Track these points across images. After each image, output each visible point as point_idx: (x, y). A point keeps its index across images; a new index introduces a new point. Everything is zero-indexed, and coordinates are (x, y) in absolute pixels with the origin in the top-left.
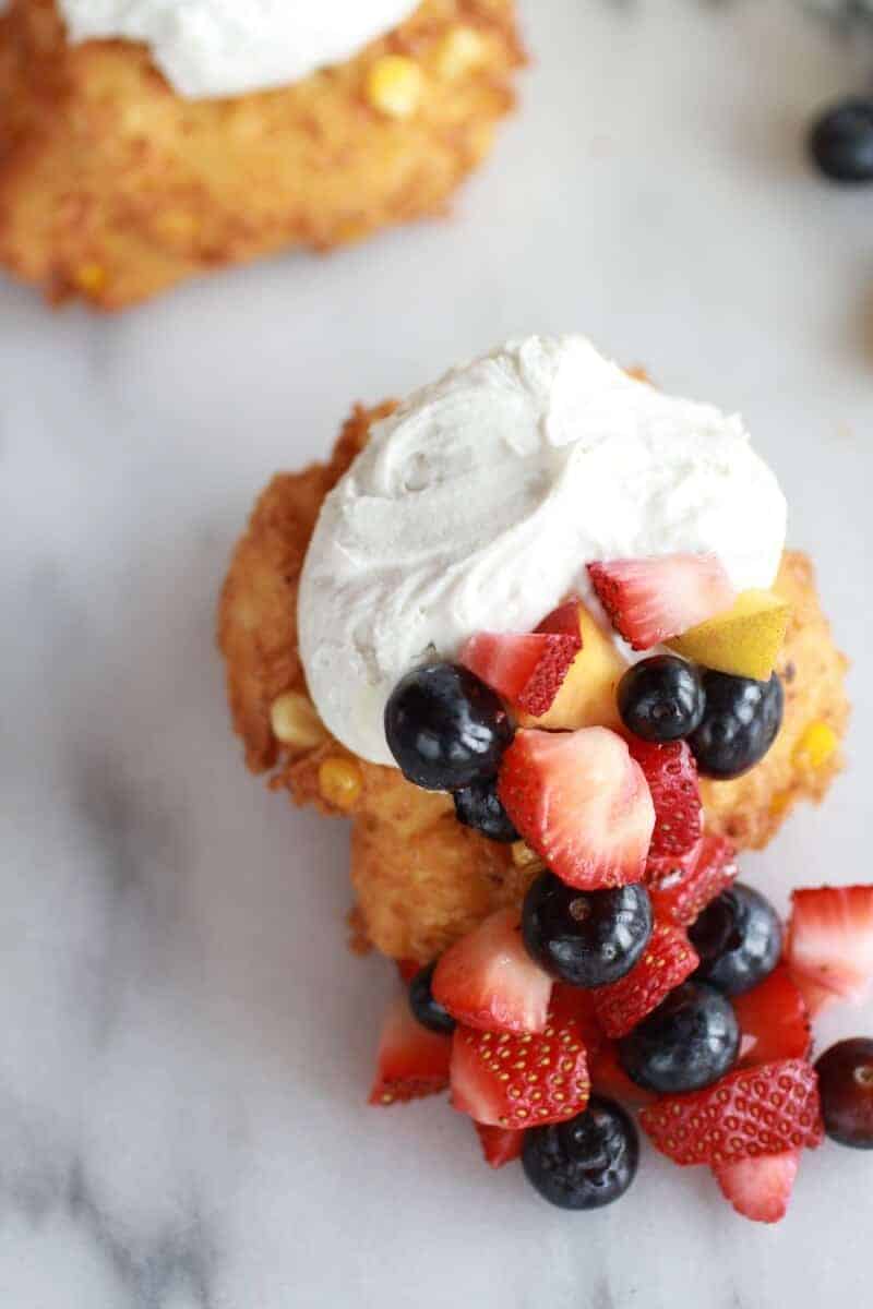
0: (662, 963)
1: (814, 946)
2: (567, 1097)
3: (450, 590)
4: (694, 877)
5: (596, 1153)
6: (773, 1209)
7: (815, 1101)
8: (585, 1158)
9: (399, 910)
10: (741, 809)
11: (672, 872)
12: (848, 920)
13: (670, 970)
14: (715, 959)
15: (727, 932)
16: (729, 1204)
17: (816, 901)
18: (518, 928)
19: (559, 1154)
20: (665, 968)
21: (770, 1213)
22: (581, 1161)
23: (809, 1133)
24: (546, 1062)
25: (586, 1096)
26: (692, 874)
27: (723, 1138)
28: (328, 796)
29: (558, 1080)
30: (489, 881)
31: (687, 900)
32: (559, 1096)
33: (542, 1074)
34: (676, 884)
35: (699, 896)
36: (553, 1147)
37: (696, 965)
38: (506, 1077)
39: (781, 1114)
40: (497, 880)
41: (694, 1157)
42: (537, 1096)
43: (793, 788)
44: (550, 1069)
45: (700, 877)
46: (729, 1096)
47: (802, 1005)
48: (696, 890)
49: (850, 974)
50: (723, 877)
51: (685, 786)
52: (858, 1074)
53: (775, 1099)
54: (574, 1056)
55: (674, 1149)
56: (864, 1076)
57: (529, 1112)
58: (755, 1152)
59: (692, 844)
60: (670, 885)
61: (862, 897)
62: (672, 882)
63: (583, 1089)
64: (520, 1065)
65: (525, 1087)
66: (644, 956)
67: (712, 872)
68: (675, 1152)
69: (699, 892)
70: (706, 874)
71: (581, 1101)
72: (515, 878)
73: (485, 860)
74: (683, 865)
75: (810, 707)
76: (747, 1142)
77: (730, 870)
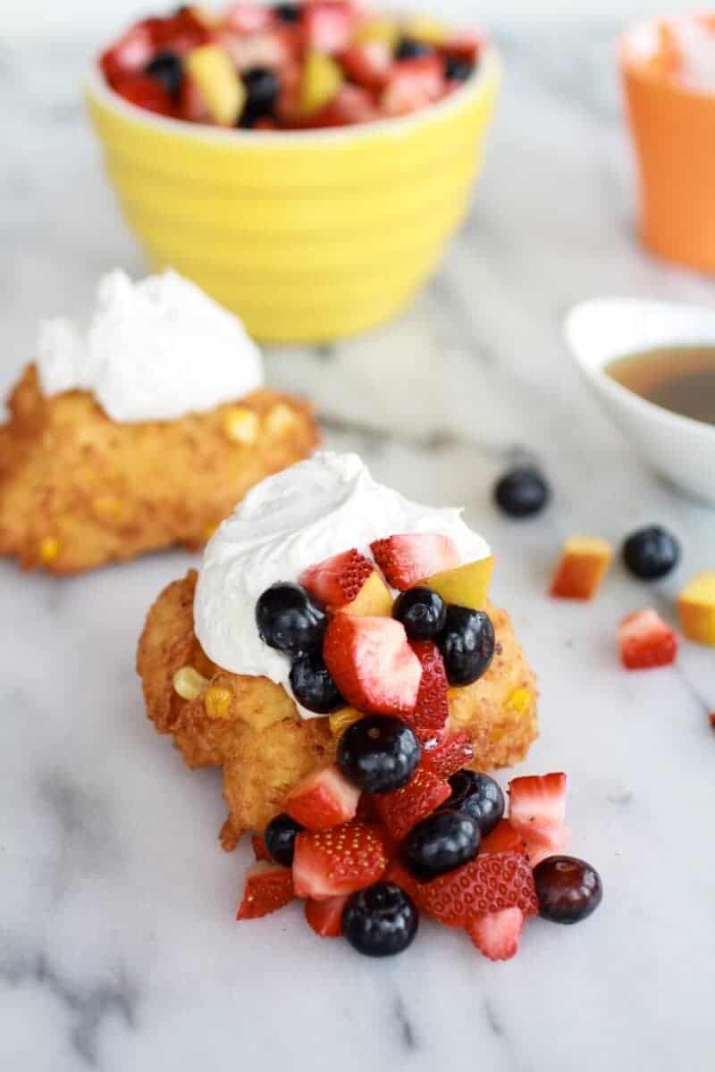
0: (428, 785)
1: (525, 809)
2: (371, 865)
4: (445, 746)
5: (392, 906)
6: (509, 949)
7: (532, 881)
8: (385, 908)
9: (255, 783)
10: (474, 722)
11: (432, 737)
12: (545, 792)
13: (434, 789)
14: (462, 801)
15: (469, 786)
16: (479, 952)
17: (525, 785)
18: (335, 764)
19: (367, 906)
20: (430, 788)
21: (509, 952)
22: (381, 908)
23: (529, 903)
24: (356, 846)
25: (383, 866)
26: (444, 743)
27: (473, 901)
28: (211, 712)
29: (365, 855)
30: (315, 753)
31: (442, 758)
32: (366, 864)
33: (354, 851)
34: (434, 746)
35: (449, 760)
36: (362, 903)
37: (450, 791)
38: (330, 852)
39: (511, 887)
40: (320, 748)
41: (455, 916)
42: (351, 863)
43: (505, 726)
44: (359, 849)
45: (450, 747)
46: (475, 871)
47: (520, 838)
48: (447, 755)
49: (548, 823)
50: (465, 755)
51: (437, 670)
52: (559, 866)
53: (506, 876)
54: (374, 846)
55: (440, 911)
56: (562, 867)
57: (346, 871)
58: (494, 910)
59: (443, 720)
60: (431, 747)
61: (554, 780)
62: (431, 744)
63: (381, 862)
64: (340, 847)
65: (343, 857)
66: (416, 781)
67: (457, 747)
68: (441, 914)
69: (450, 757)
70: (454, 746)
71: (380, 869)
72: (332, 747)
73: (312, 736)
74: (439, 735)
75: (513, 676)
76: (489, 904)
77: (468, 752)
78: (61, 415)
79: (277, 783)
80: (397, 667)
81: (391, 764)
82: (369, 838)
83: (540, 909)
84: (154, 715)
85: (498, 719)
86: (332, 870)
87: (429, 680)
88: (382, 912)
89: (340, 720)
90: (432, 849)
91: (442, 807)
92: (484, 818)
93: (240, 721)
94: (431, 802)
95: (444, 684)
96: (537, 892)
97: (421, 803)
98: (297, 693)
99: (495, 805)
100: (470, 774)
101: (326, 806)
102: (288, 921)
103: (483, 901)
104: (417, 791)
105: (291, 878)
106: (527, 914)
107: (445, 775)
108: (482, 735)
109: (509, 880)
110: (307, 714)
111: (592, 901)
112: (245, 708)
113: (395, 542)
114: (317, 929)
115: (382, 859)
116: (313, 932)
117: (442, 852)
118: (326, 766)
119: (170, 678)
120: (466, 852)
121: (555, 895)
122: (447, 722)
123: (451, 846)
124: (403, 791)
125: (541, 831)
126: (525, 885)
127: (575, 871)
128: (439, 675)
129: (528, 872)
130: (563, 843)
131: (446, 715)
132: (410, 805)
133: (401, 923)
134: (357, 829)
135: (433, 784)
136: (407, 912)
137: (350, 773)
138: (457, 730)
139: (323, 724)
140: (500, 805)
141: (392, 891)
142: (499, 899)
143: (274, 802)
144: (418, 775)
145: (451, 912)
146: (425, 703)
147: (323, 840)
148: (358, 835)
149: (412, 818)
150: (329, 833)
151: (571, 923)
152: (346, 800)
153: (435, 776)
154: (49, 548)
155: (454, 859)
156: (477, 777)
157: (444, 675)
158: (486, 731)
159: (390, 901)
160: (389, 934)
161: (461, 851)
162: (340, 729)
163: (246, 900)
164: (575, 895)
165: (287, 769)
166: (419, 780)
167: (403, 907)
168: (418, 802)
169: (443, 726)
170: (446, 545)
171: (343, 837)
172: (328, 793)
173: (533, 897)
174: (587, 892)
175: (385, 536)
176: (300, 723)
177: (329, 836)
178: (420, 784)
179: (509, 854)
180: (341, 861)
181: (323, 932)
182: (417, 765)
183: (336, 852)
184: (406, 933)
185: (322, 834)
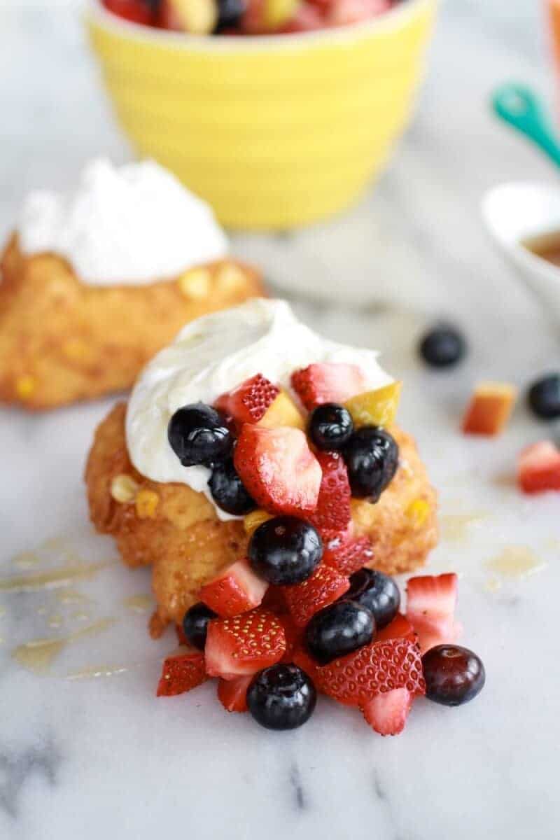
0: (328, 579)
1: (419, 604)
2: (273, 647)
3: (211, 373)
4: (348, 547)
5: (291, 683)
6: (397, 725)
7: (420, 666)
8: (284, 685)
9: (178, 576)
10: (376, 527)
11: (335, 538)
12: (438, 588)
13: (333, 582)
14: (361, 594)
15: (368, 582)
16: (370, 728)
17: (421, 583)
18: (245, 558)
19: (268, 684)
20: (330, 581)
21: (395, 729)
22: (281, 686)
23: (417, 685)
24: (261, 630)
25: (284, 648)
26: (346, 544)
27: (366, 681)
28: (141, 513)
29: (268, 638)
30: (230, 550)
31: (344, 557)
32: (268, 646)
33: (258, 634)
34: (337, 546)
35: (351, 559)
36: (264, 681)
37: (348, 585)
38: (236, 635)
39: (401, 671)
40: (235, 546)
41: (349, 696)
42: (255, 644)
43: (404, 532)
44: (264, 633)
45: (351, 548)
46: (369, 654)
47: (412, 628)
48: (349, 554)
49: (440, 616)
50: (365, 556)
51: (341, 477)
52: (445, 653)
53: (397, 660)
54: (277, 631)
55: (337, 691)
56: (448, 654)
57: (250, 652)
58: (384, 690)
59: (346, 523)
60: (334, 546)
61: (446, 580)
62: (334, 544)
63: (282, 645)
64: (246, 631)
65: (247, 639)
66: (318, 575)
67: (359, 548)
68: (338, 693)
69: (351, 557)
70: (355, 547)
71: (281, 650)
72: (244, 543)
73: (227, 534)
74: (341, 537)
75: (413, 489)
76: (380, 685)
77: (369, 554)
78: (37, 271)
79: (195, 576)
80: (298, 471)
81: (295, 559)
82: (273, 624)
83: (427, 692)
84: (95, 518)
85: (398, 526)
86: (237, 651)
87: (332, 486)
88: (281, 689)
89: (253, 521)
90: (331, 634)
91: (341, 598)
92: (380, 611)
93: (166, 521)
94: (331, 594)
95: (347, 491)
96: (424, 674)
97: (321, 594)
98: (215, 496)
99: (391, 600)
100: (370, 572)
101: (234, 594)
102: (202, 699)
103: (375, 682)
104: (318, 583)
105: (204, 659)
106: (415, 695)
107: (345, 572)
108: (383, 537)
109: (399, 664)
110: (224, 516)
111: (475, 685)
112: (170, 510)
113: (312, 370)
114: (226, 705)
115: (284, 642)
116: (222, 707)
117: (339, 636)
118: (238, 559)
119: (109, 484)
120: (361, 638)
121: (442, 680)
122: (351, 525)
123: (347, 633)
124: (306, 583)
125: (431, 623)
126: (413, 667)
127: (462, 658)
128: (342, 482)
129: (418, 658)
130: (451, 633)
131: (349, 519)
132: (311, 596)
133: (299, 698)
134: (264, 616)
135: (334, 579)
136: (305, 690)
137: (259, 566)
138: (360, 534)
139: (238, 525)
140: (396, 601)
141: (293, 671)
142: (389, 681)
143: (192, 592)
144: (321, 570)
145: (345, 692)
146: (329, 507)
147: (231, 625)
148: (263, 621)
149: (312, 608)
150: (238, 619)
151: (455, 705)
152: (252, 590)
153: (335, 571)
154: (25, 386)
155: (351, 644)
156: (375, 574)
157: (347, 482)
158: (388, 536)
159: (290, 679)
160: (287, 710)
161: (356, 636)
162: (252, 528)
163: (163, 679)
164: (459, 680)
165: (205, 563)
166: (321, 574)
167: (302, 685)
168: (319, 593)
169: (346, 529)
170: (357, 374)
171: (250, 622)
172: (236, 583)
173: (420, 680)
174: (470, 676)
175: (304, 366)
176: (218, 523)
177: (238, 622)
178: (321, 577)
179: (399, 641)
180: (245, 643)
181: (231, 707)
182: (318, 561)
183: (241, 634)
184: (304, 709)
185: (231, 620)
